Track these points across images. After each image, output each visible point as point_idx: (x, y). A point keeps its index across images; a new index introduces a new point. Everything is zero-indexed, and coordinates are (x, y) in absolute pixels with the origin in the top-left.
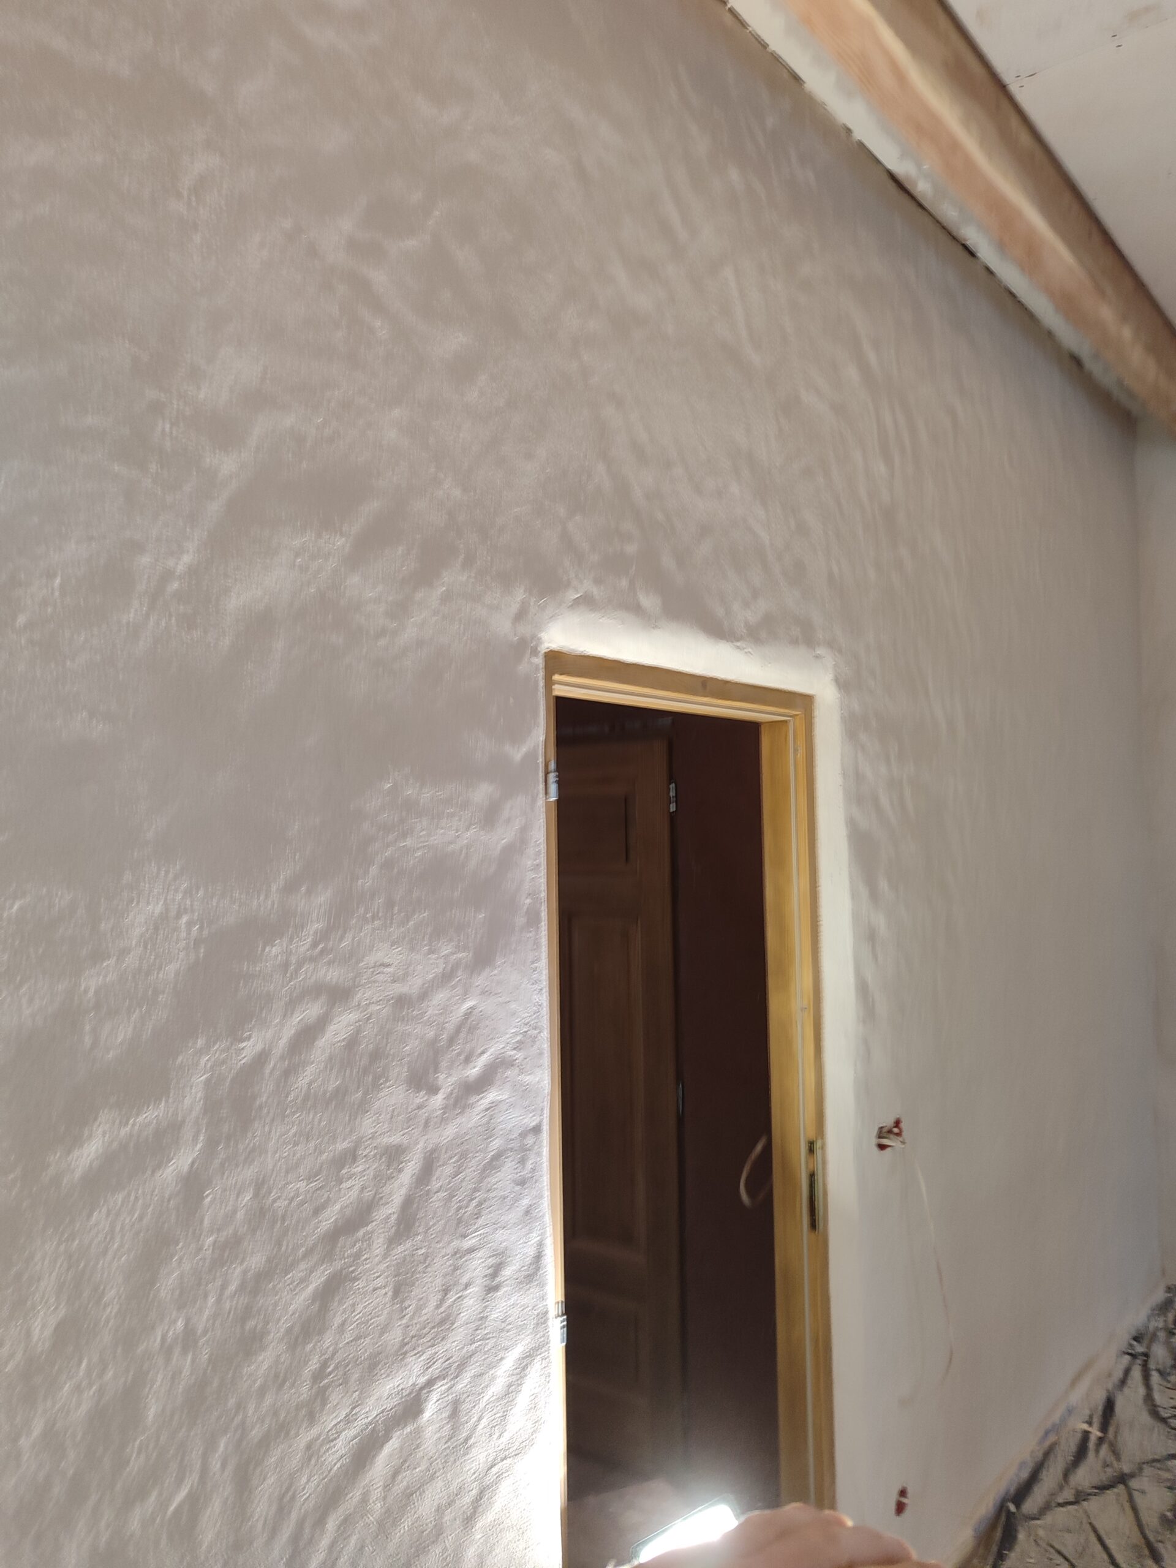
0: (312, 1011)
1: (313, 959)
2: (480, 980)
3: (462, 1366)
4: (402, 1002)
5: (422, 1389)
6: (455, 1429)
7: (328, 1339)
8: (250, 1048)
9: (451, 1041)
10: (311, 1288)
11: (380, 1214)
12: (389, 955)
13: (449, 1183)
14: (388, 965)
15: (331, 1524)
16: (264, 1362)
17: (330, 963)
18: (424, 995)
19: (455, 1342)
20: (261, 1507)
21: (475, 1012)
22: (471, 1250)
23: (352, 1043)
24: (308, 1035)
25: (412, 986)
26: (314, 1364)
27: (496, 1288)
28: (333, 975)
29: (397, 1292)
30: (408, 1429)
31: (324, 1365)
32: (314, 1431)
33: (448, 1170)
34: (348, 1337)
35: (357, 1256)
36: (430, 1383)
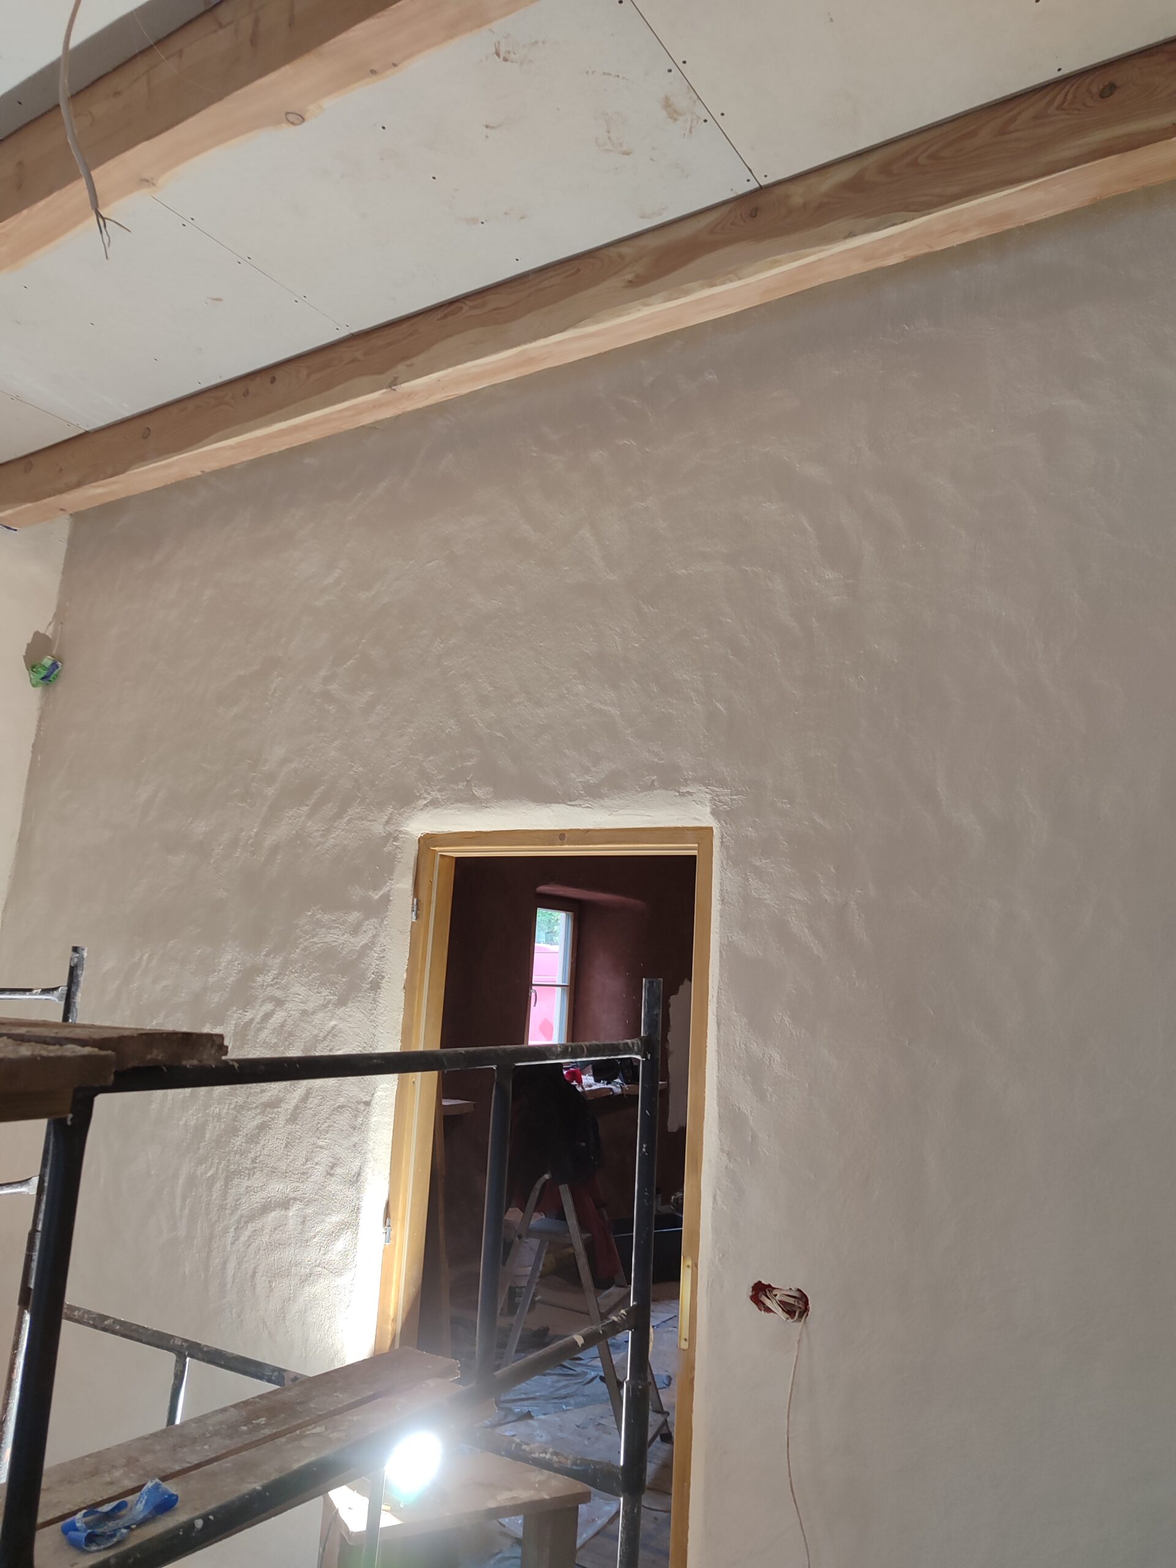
0: (269, 1007)
1: (272, 985)
2: (339, 1012)
3: (309, 1202)
4: (304, 1012)
5: (290, 1199)
6: (302, 1232)
7: (259, 1147)
8: (249, 1015)
9: (325, 1038)
10: (256, 1122)
11: (284, 1106)
12: (299, 990)
13: (316, 1108)
14: (299, 995)
15: (251, 1227)
16: (239, 1141)
17: (278, 988)
18: (314, 1013)
19: (308, 1187)
20: (230, 1200)
21: (337, 1028)
22: (321, 1147)
23: (282, 1025)
24: (268, 1016)
25: (310, 1007)
26: (252, 1155)
27: (332, 1175)
28: (278, 994)
29: (286, 1146)
30: (282, 1212)
31: (256, 1158)
32: (249, 1183)
33: (316, 1101)
34: (265, 1152)
35: (273, 1119)
36: (295, 1199)
